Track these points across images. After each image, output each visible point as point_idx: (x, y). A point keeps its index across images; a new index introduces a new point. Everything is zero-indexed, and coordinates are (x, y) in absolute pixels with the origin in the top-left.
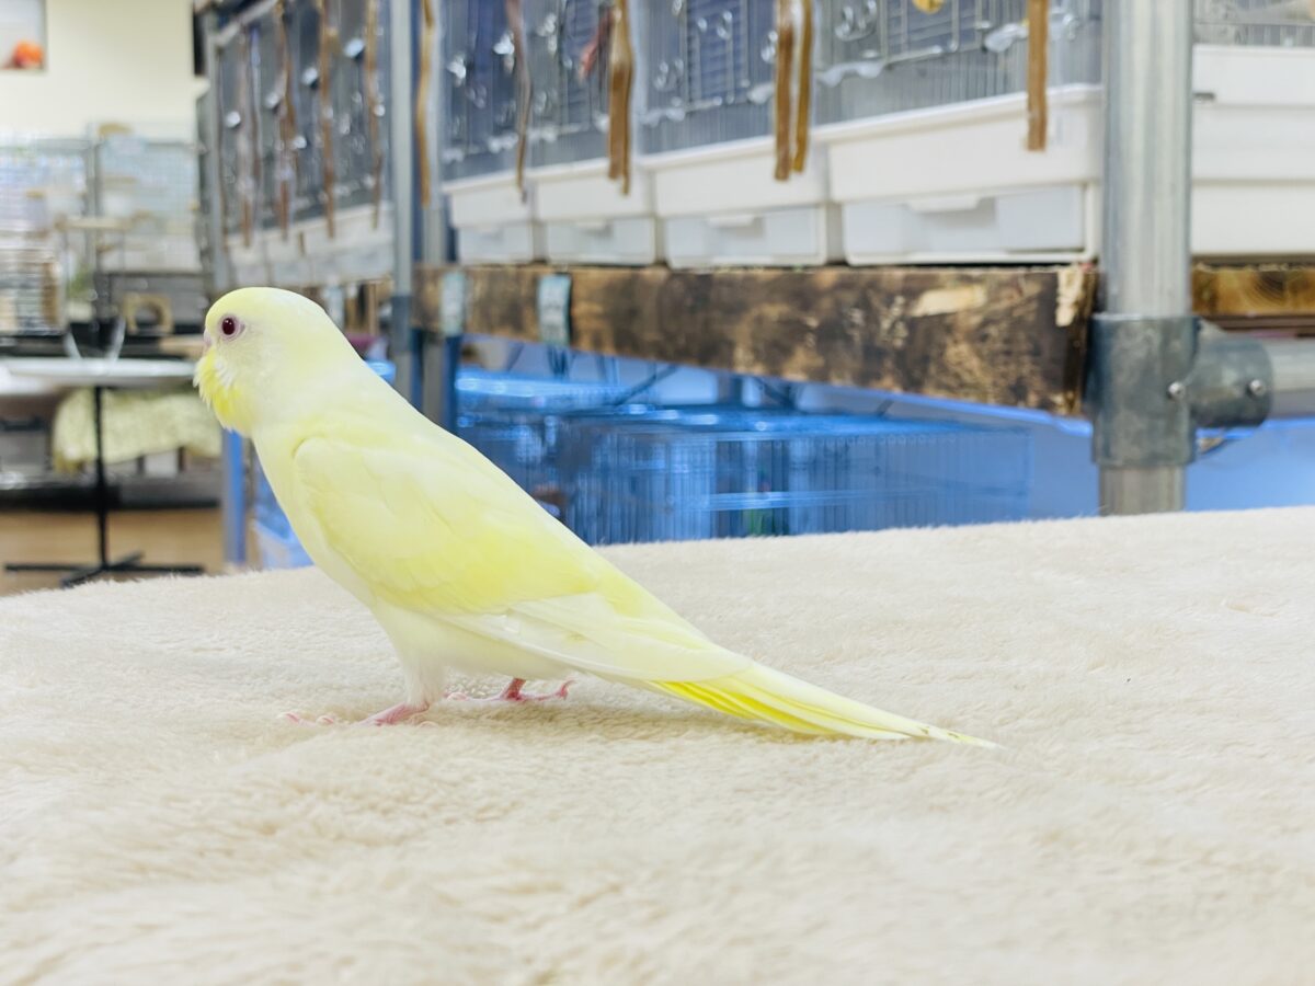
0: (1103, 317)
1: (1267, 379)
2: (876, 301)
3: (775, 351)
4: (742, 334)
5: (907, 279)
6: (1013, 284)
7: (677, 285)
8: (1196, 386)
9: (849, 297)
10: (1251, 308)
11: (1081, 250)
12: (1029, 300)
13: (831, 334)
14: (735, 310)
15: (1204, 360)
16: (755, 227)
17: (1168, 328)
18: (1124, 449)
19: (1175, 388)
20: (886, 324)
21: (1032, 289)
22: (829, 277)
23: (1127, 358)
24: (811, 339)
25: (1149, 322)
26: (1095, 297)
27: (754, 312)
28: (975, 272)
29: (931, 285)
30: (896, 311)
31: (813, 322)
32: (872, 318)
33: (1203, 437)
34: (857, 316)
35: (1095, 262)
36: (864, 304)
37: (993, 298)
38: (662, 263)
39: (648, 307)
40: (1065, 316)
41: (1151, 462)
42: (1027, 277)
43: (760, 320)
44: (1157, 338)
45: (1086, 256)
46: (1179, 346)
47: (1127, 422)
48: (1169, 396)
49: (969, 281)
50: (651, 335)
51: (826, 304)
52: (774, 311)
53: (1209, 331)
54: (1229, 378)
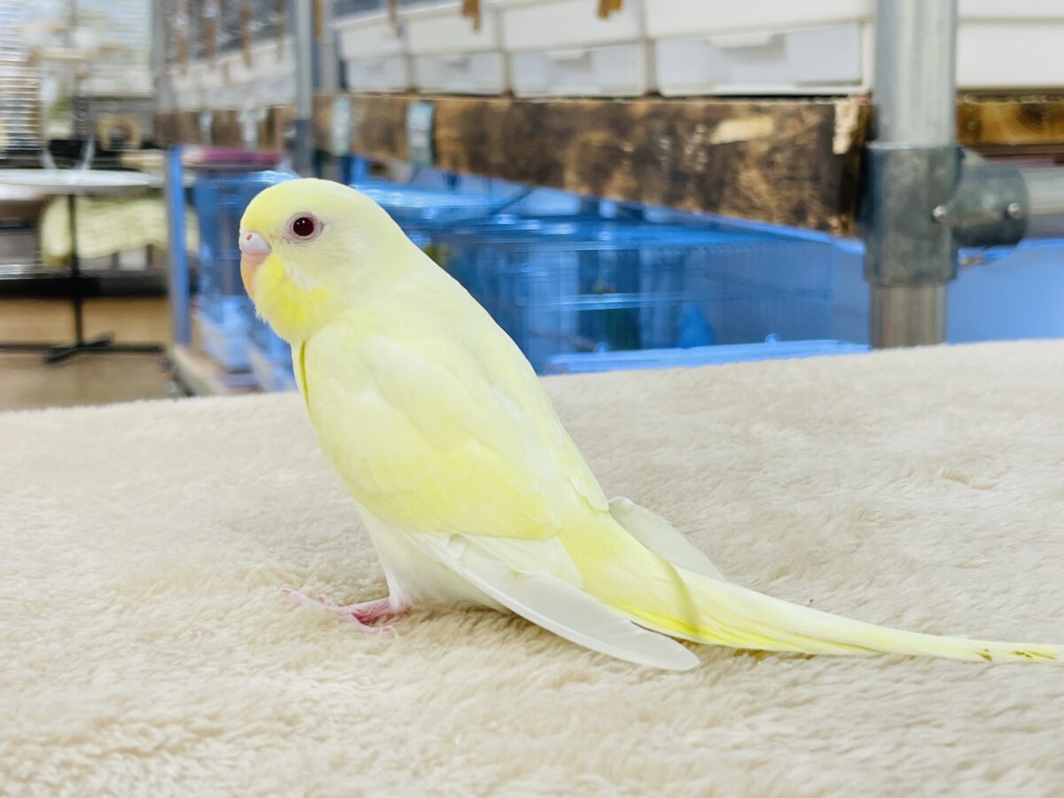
0: (875, 146)
1: (1023, 203)
2: (681, 129)
3: (597, 175)
4: (570, 156)
5: (709, 109)
6: (797, 115)
7: (518, 113)
8: (958, 211)
9: (659, 125)
10: (1013, 137)
11: (858, 83)
12: (810, 130)
13: (644, 159)
14: (565, 135)
15: (967, 186)
16: (584, 61)
17: (934, 157)
18: (892, 268)
19: (939, 212)
20: (688, 151)
21: (813, 119)
22: (642, 107)
23: (896, 183)
24: (626, 163)
25: (916, 152)
26: (868, 127)
27: (580, 138)
28: (764, 104)
29: (727, 114)
30: (697, 139)
31: (628, 148)
32: (678, 145)
33: (964, 255)
34: (665, 143)
35: (869, 95)
36: (671, 132)
37: (780, 127)
38: (510, 93)
39: (495, 133)
40: (841, 145)
41: (917, 280)
42: (810, 108)
43: (585, 146)
44: (923, 165)
45: (863, 89)
46: (943, 172)
47: (896, 243)
48: (933, 219)
49: (758, 111)
50: (497, 158)
51: (639, 132)
52: (597, 137)
53: (972, 159)
54: (989, 203)
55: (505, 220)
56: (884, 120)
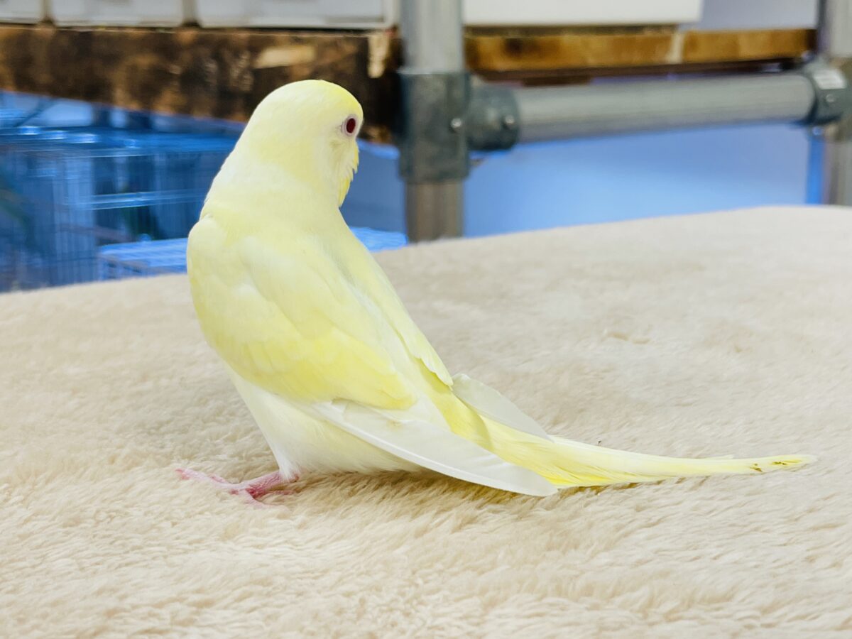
0: (405, 71)
1: (516, 114)
2: (227, 55)
3: (147, 90)
4: (119, 77)
5: (252, 39)
6: (334, 44)
7: (64, 41)
8: (470, 123)
9: (204, 51)
10: (502, 63)
11: (381, 19)
12: (349, 57)
13: (192, 80)
14: (112, 59)
15: (475, 103)
17: (450, 80)
18: (422, 168)
19: (457, 124)
20: (235, 72)
21: (350, 49)
22: (188, 35)
23: (423, 101)
24: (176, 84)
25: (437, 76)
26: (397, 56)
27: (128, 62)
28: (305, 36)
29: (270, 43)
30: (243, 62)
31: (176, 69)
32: (224, 67)
33: (475, 156)
34: (212, 66)
35: (394, 29)
36: (217, 57)
37: (320, 53)
38: (48, 22)
39: (41, 55)
40: (376, 69)
41: (441, 178)
42: (348, 39)
43: (134, 68)
44: (440, 85)
45: (388, 24)
46: (458, 93)
47: (423, 149)
48: (452, 130)
49: (299, 42)
50: (44, 78)
51: (186, 57)
52: (145, 61)
53: (476, 82)
54: (492, 116)
55: (30, 131)
56: (410, 51)
